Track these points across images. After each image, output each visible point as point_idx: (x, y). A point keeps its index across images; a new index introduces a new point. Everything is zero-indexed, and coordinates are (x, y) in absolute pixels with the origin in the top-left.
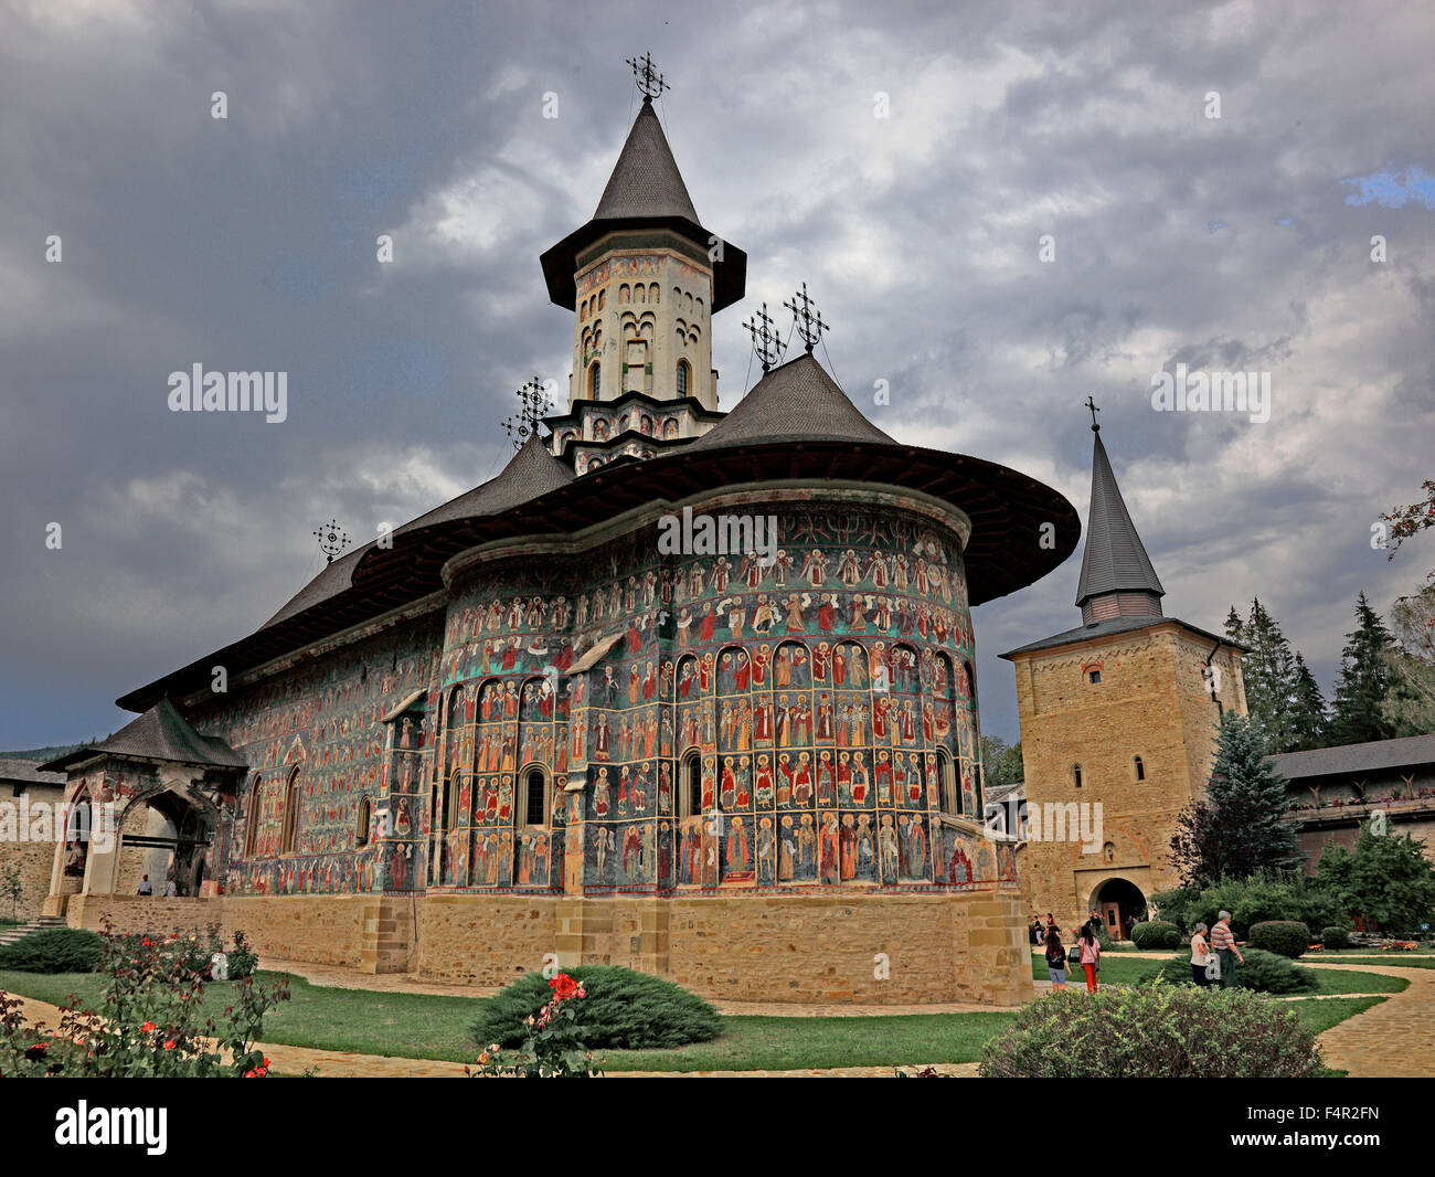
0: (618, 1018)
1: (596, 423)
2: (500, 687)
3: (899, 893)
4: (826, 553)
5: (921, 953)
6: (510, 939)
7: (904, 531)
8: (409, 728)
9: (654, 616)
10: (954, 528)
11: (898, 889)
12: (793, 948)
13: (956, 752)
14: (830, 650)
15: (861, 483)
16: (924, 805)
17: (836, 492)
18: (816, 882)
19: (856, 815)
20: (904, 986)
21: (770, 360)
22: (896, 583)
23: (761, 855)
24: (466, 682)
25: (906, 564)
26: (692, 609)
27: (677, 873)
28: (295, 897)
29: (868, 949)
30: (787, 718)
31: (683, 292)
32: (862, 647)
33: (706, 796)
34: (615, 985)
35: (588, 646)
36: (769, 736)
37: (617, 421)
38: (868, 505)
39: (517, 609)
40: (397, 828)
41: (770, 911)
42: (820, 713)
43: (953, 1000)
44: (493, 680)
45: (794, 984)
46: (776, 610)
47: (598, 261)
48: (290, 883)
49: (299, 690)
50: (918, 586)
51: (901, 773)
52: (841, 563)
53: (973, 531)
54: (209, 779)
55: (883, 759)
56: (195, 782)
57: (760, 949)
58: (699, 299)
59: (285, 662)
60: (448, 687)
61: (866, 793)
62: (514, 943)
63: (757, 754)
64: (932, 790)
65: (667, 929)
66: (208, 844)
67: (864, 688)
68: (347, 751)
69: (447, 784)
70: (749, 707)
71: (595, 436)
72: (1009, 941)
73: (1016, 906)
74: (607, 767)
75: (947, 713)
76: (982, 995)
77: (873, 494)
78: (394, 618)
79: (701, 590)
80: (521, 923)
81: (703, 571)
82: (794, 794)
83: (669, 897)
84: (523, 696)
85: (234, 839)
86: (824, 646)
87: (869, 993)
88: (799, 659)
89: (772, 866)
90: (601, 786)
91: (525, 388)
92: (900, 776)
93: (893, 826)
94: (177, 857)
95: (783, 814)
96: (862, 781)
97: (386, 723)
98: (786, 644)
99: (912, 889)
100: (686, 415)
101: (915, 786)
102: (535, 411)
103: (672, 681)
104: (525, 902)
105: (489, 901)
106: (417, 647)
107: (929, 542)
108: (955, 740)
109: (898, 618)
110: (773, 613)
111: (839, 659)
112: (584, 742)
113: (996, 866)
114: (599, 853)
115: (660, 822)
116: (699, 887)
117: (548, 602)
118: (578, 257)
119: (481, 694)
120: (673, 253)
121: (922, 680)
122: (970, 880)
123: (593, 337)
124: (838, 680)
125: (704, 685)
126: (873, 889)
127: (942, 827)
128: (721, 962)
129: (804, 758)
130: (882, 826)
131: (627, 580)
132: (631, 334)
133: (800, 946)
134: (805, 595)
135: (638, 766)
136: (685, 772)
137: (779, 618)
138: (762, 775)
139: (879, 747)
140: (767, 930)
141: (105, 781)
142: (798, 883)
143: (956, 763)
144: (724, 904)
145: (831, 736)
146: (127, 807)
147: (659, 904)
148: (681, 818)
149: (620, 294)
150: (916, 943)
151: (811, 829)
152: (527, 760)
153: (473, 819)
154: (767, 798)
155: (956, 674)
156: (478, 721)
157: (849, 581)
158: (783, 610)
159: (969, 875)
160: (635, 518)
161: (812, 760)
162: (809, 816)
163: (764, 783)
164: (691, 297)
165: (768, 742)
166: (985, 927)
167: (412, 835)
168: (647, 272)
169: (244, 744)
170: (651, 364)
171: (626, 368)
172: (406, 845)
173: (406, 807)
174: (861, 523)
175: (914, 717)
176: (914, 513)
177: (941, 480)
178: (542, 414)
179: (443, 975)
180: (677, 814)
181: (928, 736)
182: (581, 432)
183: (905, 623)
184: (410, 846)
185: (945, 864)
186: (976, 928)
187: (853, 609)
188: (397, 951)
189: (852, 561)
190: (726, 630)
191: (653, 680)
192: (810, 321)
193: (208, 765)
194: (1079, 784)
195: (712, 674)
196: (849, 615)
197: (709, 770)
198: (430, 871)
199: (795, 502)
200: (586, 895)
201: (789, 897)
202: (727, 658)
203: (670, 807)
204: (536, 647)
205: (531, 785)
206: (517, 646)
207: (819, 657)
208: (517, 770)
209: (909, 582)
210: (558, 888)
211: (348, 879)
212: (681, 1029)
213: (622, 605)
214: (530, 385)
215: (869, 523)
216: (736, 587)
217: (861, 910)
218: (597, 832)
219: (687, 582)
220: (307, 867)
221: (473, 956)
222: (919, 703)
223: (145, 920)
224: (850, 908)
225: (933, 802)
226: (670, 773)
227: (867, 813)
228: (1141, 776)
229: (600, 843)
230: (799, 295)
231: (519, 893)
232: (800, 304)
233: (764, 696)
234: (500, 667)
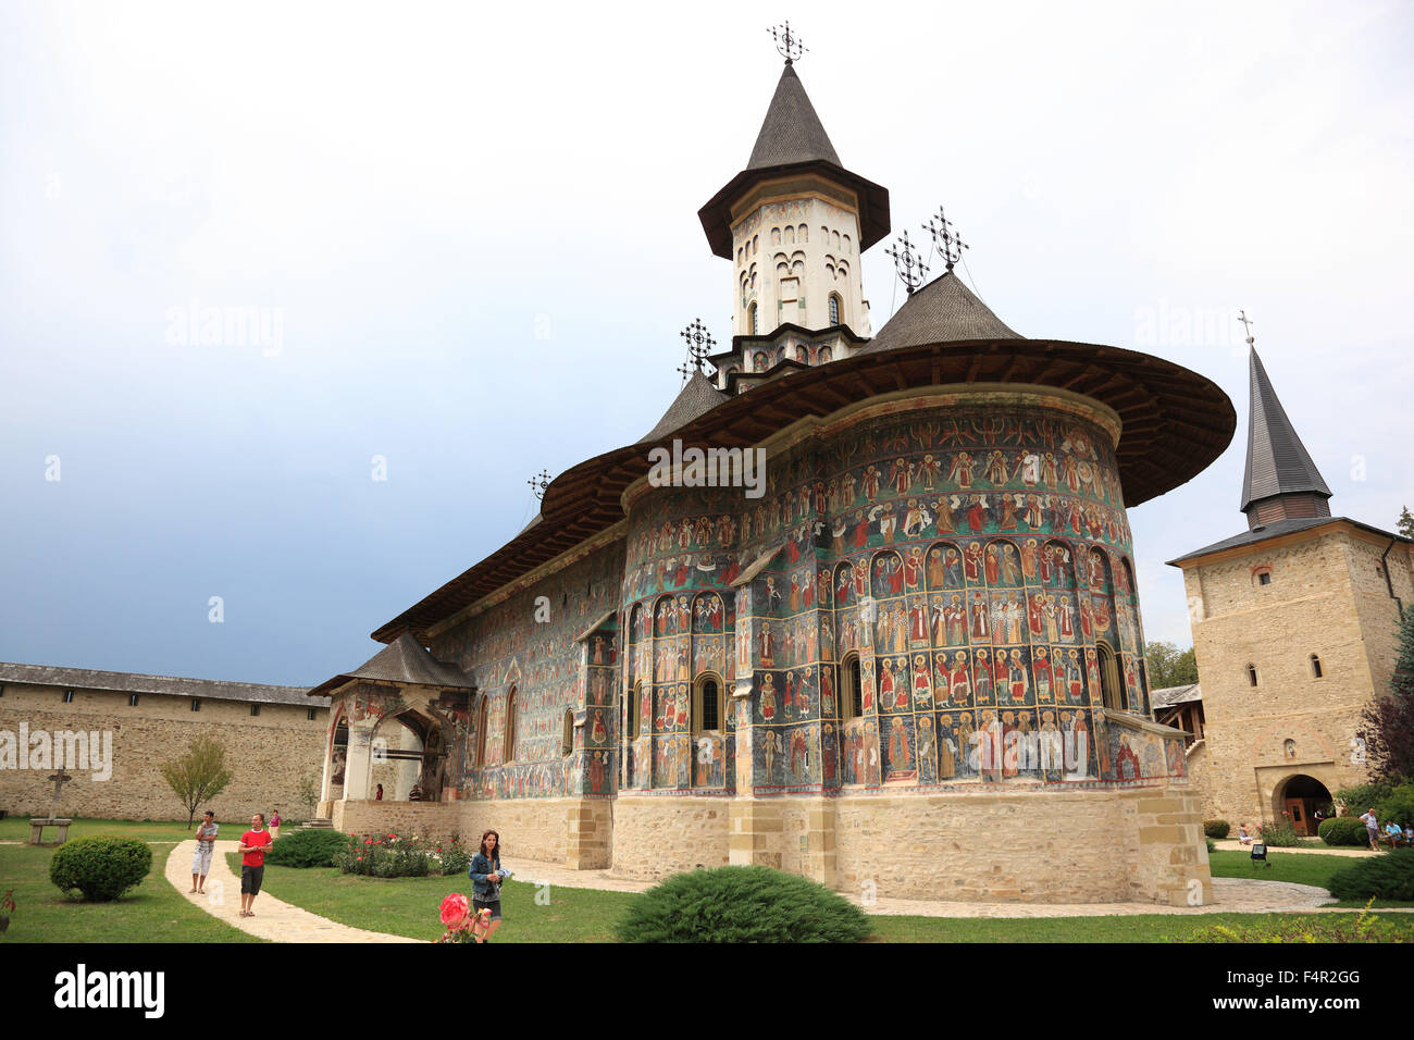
0: (756, 920)
1: (755, 356)
2: (673, 603)
3: (1064, 790)
4: (973, 455)
5: (1090, 851)
6: (690, 838)
7: (1051, 429)
8: (602, 646)
9: (810, 528)
10: (1103, 425)
11: (1063, 786)
12: (957, 847)
13: (1117, 646)
14: (981, 549)
15: (1003, 385)
16: (1086, 700)
17: (979, 395)
18: (978, 781)
19: (1016, 712)
20: (1073, 885)
21: (914, 283)
22: (1045, 481)
23: (922, 754)
24: (644, 600)
25: (1055, 462)
26: (846, 519)
27: (842, 774)
28: (515, 801)
29: (1034, 847)
30: (942, 618)
31: (830, 230)
32: (1013, 545)
33: (866, 697)
34: (754, 886)
35: (752, 559)
36: (925, 637)
37: (775, 354)
38: (1012, 406)
39: (687, 529)
40: (593, 737)
41: (933, 810)
42: (974, 612)
43: (1126, 899)
44: (668, 597)
45: (959, 882)
46: (926, 513)
47: (750, 211)
48: (512, 788)
49: (514, 618)
50: (1069, 483)
51: (1061, 669)
52: (989, 464)
53: (1125, 427)
54: (445, 698)
55: (1041, 657)
56: (432, 702)
57: (925, 847)
58: (845, 236)
59: (501, 594)
60: (628, 606)
61: (1025, 690)
62: (695, 842)
63: (914, 655)
64: (1093, 686)
65: (834, 827)
66: (446, 756)
67: (1018, 586)
68: (553, 669)
69: (631, 695)
70: (904, 610)
71: (755, 368)
72: (1183, 838)
73: (1189, 802)
74: (772, 673)
75: (1106, 607)
76: (1157, 894)
77: (1017, 395)
78: (587, 548)
79: (853, 499)
80: (700, 823)
81: (854, 481)
82: (952, 692)
83: (835, 796)
84: (694, 610)
85: (468, 750)
86: (975, 546)
87: (1037, 892)
88: (951, 560)
89: (933, 764)
90: (767, 691)
91: (688, 329)
92: (1060, 673)
93: (1055, 722)
94: (423, 767)
95: (942, 714)
96: (1020, 678)
97: (581, 642)
98: (938, 545)
99: (1077, 786)
100: (839, 342)
101: (1076, 682)
102: (699, 350)
103: (830, 589)
104: (703, 804)
105: (672, 803)
106: (607, 573)
107: (1077, 439)
108: (1116, 635)
109: (1049, 515)
110: (923, 516)
111: (992, 559)
112: (749, 651)
113: (1165, 762)
114: (767, 755)
115: (823, 724)
116: (863, 786)
117: (714, 522)
118: (733, 209)
119: (657, 611)
120: (818, 195)
121: (1077, 576)
122: (1138, 776)
123: (750, 279)
124: (991, 578)
125: (860, 591)
126: (1037, 786)
127: (1106, 723)
128: (886, 860)
129: (960, 656)
130: (1042, 723)
131: (784, 495)
132: (783, 273)
133: (965, 845)
134: (954, 498)
135: (801, 671)
136: (847, 675)
137: (929, 521)
138: (920, 675)
139: (1037, 644)
140: (929, 828)
141: (357, 702)
142: (960, 781)
143: (1119, 658)
144: (887, 804)
145: (987, 634)
146: (376, 725)
147: (824, 804)
148: (844, 720)
149: (772, 237)
150: (1085, 841)
151: (970, 727)
152: (701, 670)
153: (653, 726)
154: (925, 697)
155: (1113, 569)
156: (655, 635)
157: (997, 481)
158: (932, 513)
159: (1137, 771)
160: (788, 436)
161: (968, 658)
162: (968, 714)
163: (922, 683)
164: (838, 234)
165: (924, 642)
166: (1156, 824)
167: (608, 742)
168: (795, 215)
169: (473, 667)
170: (804, 298)
171: (781, 304)
172: (602, 752)
173: (601, 718)
174: (1007, 424)
175: (1072, 612)
176: (1060, 412)
177: (1085, 375)
178: (705, 351)
179: (632, 871)
180: (840, 716)
181: (1087, 632)
182: (742, 367)
183: (1057, 520)
184: (606, 754)
185: (1111, 760)
186: (1148, 825)
187: (1003, 509)
188: (597, 849)
189: (999, 461)
190: (877, 536)
191: (811, 588)
192: (949, 241)
193: (442, 687)
194: (1254, 682)
195: (867, 579)
196: (999, 514)
197: (868, 672)
198: (620, 775)
199: (939, 408)
200: (756, 796)
201: (950, 795)
202: (881, 563)
203: (833, 709)
204: (704, 564)
205: (706, 692)
206: (687, 564)
207: (971, 556)
208: (692, 679)
209: (1060, 479)
210: (731, 790)
211: (557, 784)
212: (822, 933)
213: (781, 519)
214: (693, 326)
215: (1015, 424)
216: (886, 494)
217: (1025, 808)
218: (765, 735)
219: (840, 492)
220: (525, 774)
221: (657, 855)
222: (1076, 599)
223: (395, 822)
224: (1014, 805)
225: (1095, 698)
226: (832, 676)
227: (1028, 710)
228: (1319, 673)
229: (769, 746)
230: (937, 217)
231: (697, 795)
232: (938, 226)
233: (918, 598)
234: (673, 584)
